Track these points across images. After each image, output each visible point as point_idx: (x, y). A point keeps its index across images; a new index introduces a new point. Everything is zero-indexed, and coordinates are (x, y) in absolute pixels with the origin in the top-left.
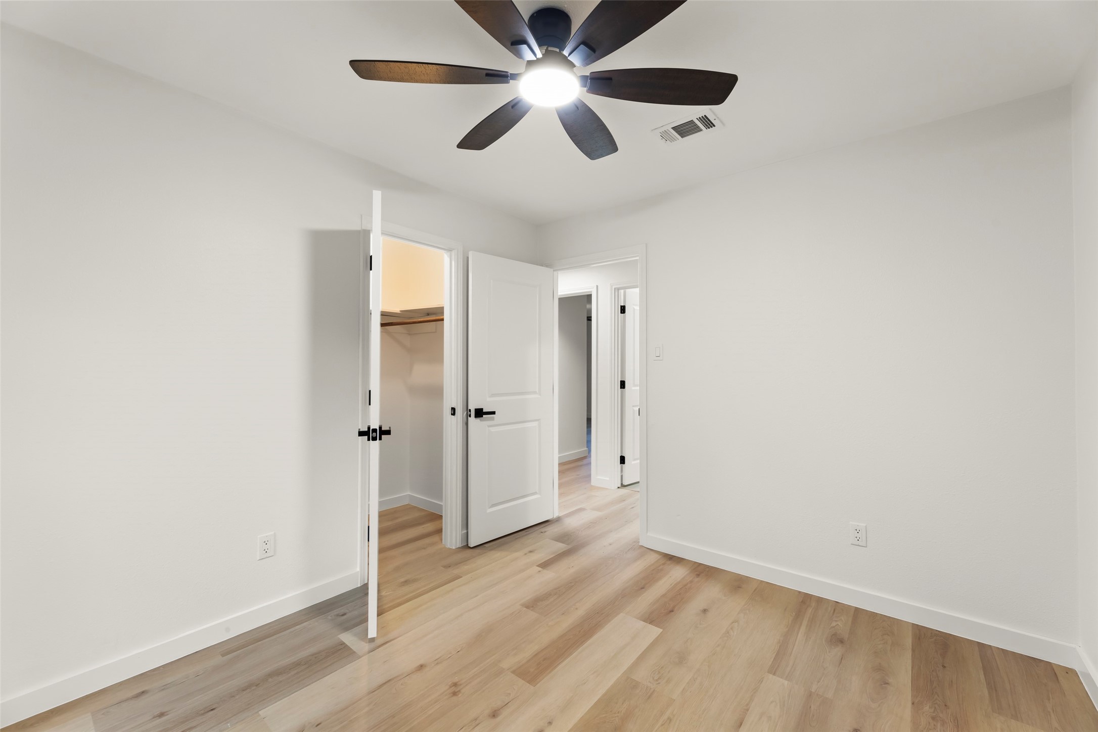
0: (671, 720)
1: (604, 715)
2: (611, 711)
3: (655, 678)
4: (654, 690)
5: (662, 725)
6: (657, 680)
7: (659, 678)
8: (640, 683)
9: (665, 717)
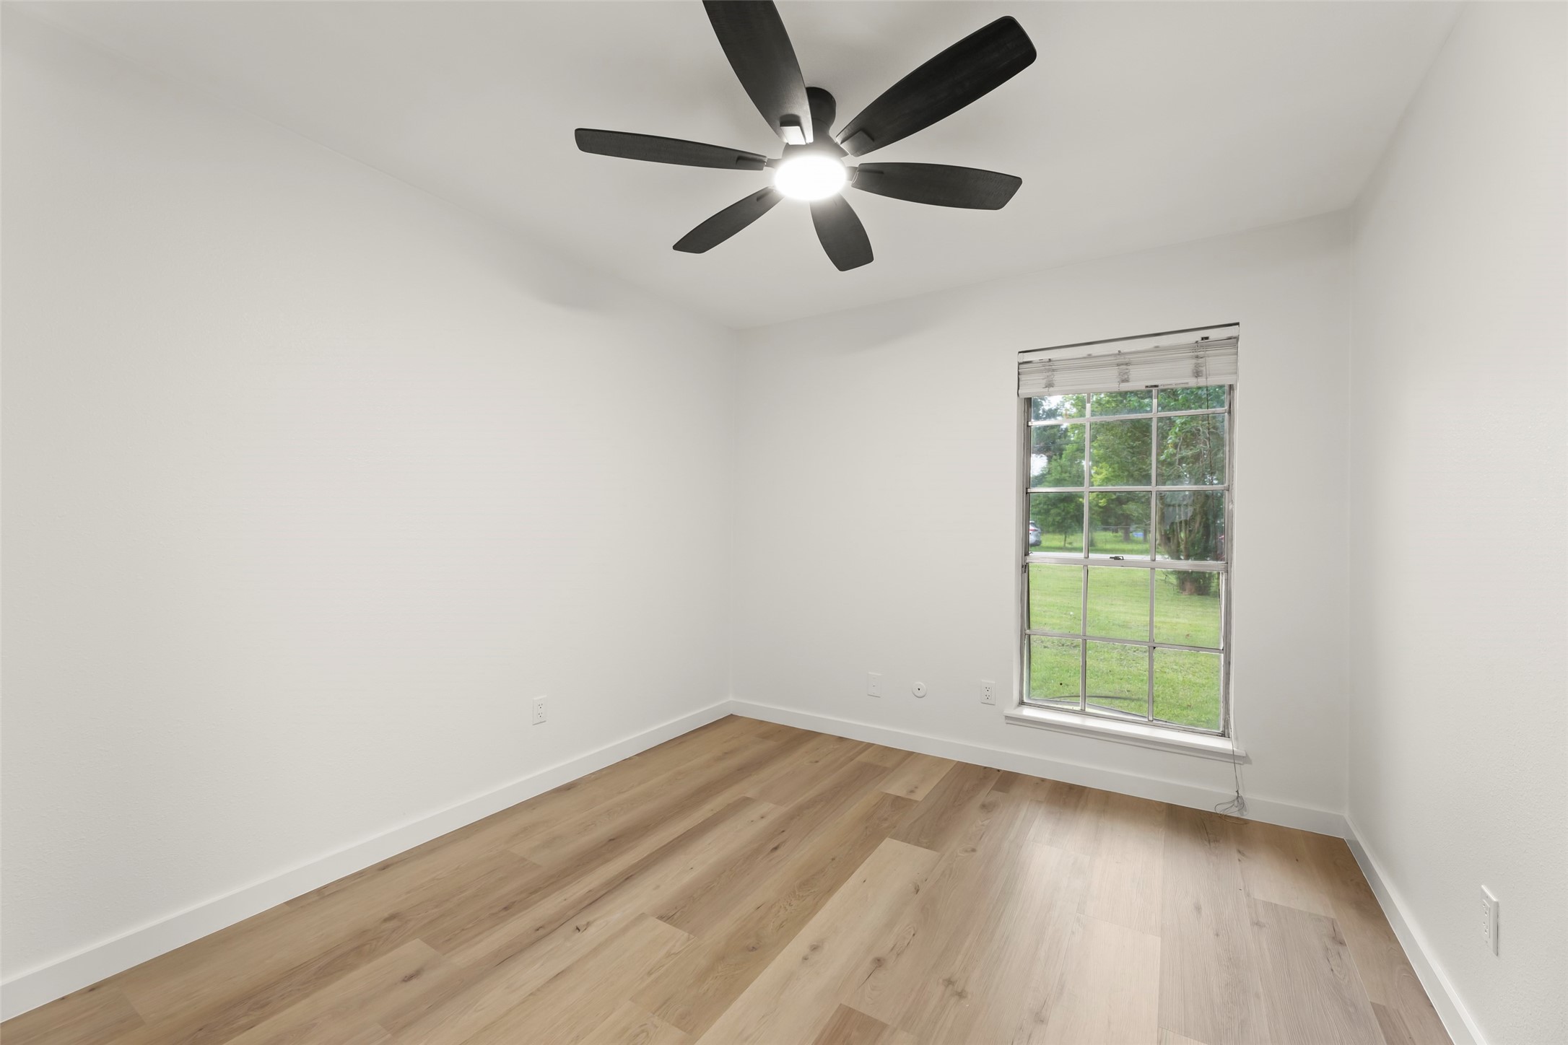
0: (649, 972)
1: (736, 972)
2: (726, 978)
3: (645, 1034)
4: (654, 1014)
5: (663, 966)
6: (643, 1031)
7: (638, 1035)
8: (673, 1025)
9: (653, 977)
